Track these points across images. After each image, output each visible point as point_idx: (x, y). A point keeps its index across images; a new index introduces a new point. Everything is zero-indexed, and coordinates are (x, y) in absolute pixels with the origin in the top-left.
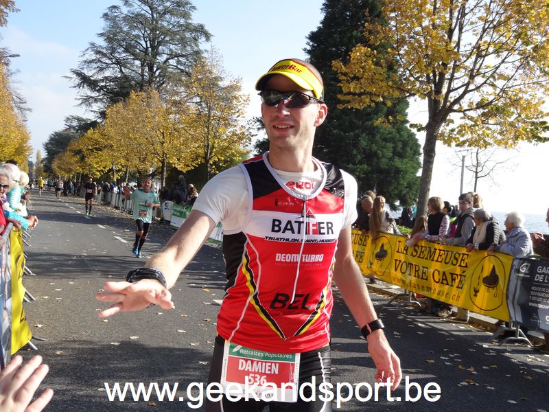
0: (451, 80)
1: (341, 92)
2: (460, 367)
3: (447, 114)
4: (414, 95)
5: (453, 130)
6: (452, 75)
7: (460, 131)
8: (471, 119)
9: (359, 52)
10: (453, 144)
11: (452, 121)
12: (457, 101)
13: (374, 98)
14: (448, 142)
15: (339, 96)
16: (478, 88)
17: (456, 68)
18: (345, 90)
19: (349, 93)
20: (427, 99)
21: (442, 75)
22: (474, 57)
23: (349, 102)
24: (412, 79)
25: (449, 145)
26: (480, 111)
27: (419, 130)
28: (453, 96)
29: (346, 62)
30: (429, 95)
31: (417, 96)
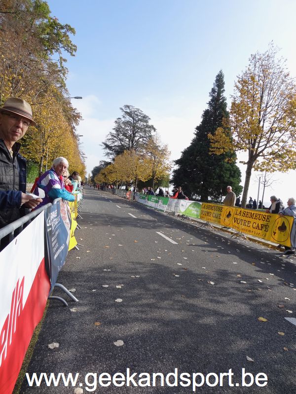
1: (211, 147)
3: (257, 157)
5: (259, 164)
6: (260, 141)
7: (262, 165)
8: (267, 159)
9: (219, 130)
10: (259, 170)
12: (262, 152)
13: (225, 150)
14: (256, 169)
16: (270, 146)
19: (214, 148)
22: (269, 133)
23: (214, 151)
24: (242, 142)
26: (272, 156)
27: (244, 164)
29: (213, 134)
30: (249, 149)
31: (243, 150)
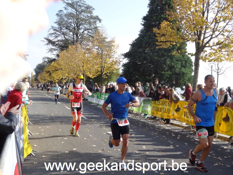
0: (205, 33)
1: (157, 41)
2: (214, 157)
3: (203, 48)
4: (189, 41)
5: (206, 55)
6: (205, 32)
7: (210, 55)
8: (214, 50)
9: (164, 24)
10: (207, 61)
11: (206, 51)
12: (208, 42)
13: (172, 43)
14: (204, 60)
15: (157, 43)
16: (216, 36)
17: (206, 28)
18: (159, 40)
19: (161, 42)
20: (195, 42)
21: (201, 32)
22: (214, 23)
23: (161, 45)
24: (188, 34)
25: (205, 62)
26: (218, 46)
27: (192, 56)
28: (206, 40)
29: (159, 28)
30: (195, 40)
31: (190, 41)
